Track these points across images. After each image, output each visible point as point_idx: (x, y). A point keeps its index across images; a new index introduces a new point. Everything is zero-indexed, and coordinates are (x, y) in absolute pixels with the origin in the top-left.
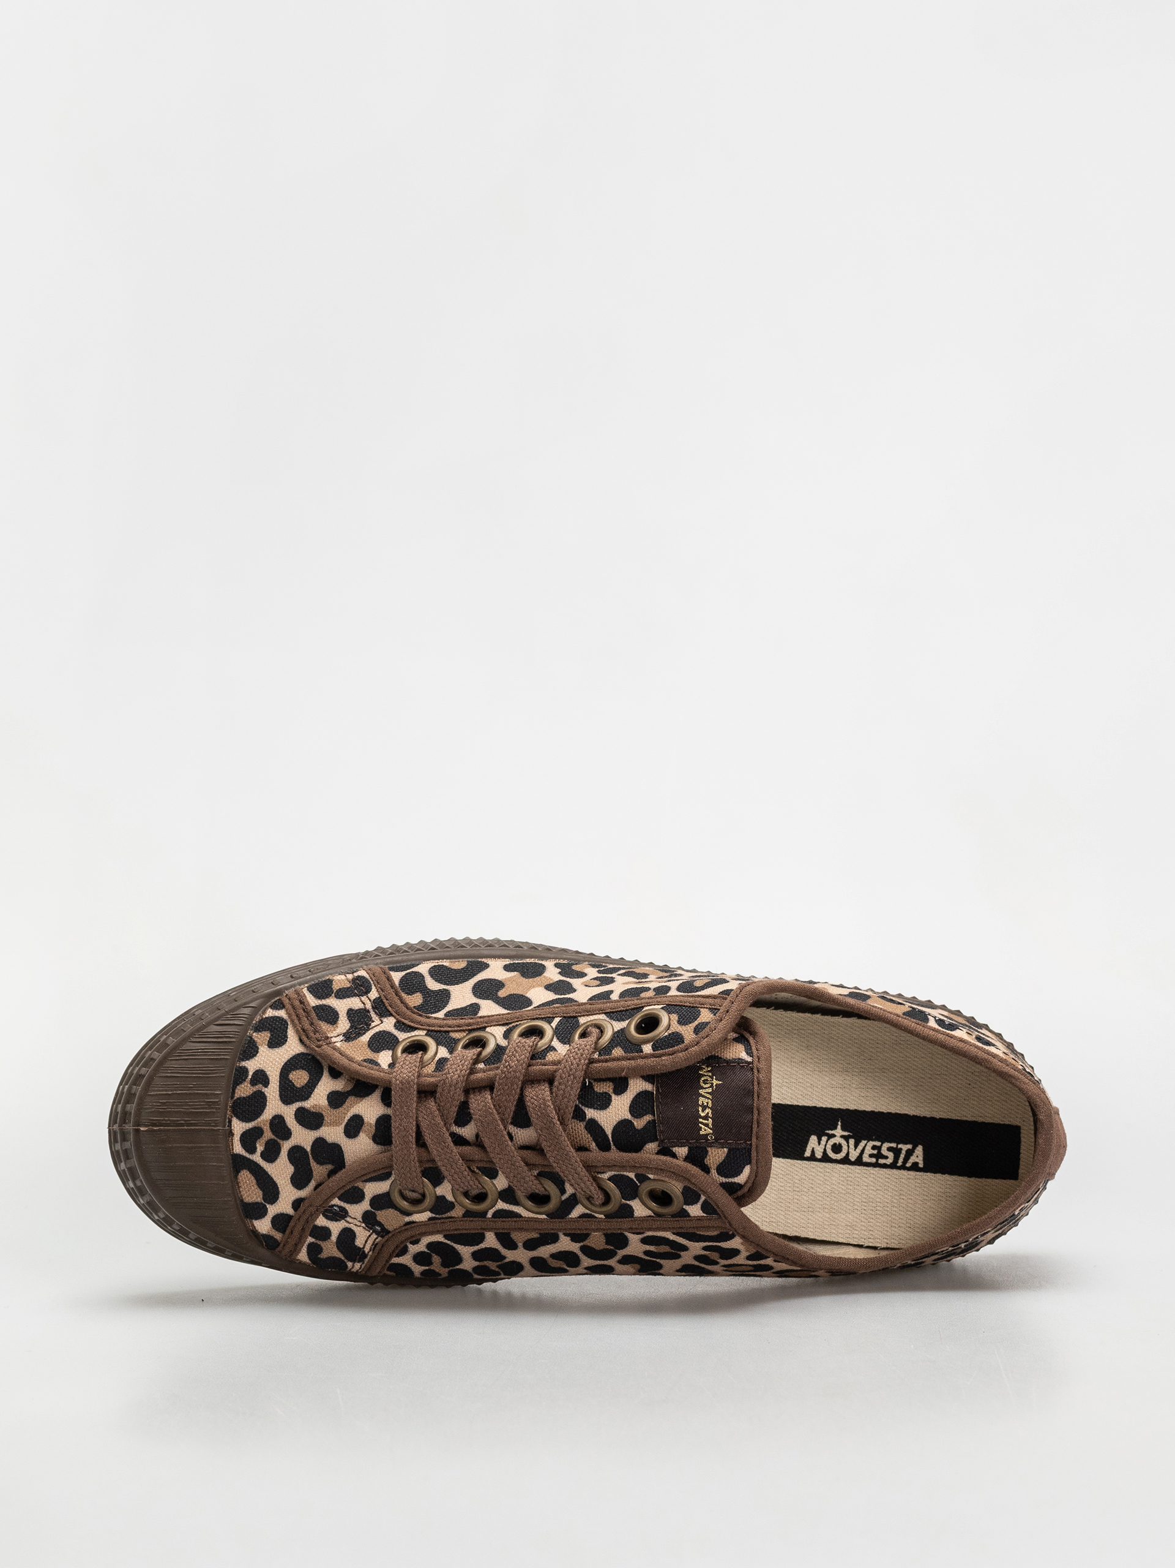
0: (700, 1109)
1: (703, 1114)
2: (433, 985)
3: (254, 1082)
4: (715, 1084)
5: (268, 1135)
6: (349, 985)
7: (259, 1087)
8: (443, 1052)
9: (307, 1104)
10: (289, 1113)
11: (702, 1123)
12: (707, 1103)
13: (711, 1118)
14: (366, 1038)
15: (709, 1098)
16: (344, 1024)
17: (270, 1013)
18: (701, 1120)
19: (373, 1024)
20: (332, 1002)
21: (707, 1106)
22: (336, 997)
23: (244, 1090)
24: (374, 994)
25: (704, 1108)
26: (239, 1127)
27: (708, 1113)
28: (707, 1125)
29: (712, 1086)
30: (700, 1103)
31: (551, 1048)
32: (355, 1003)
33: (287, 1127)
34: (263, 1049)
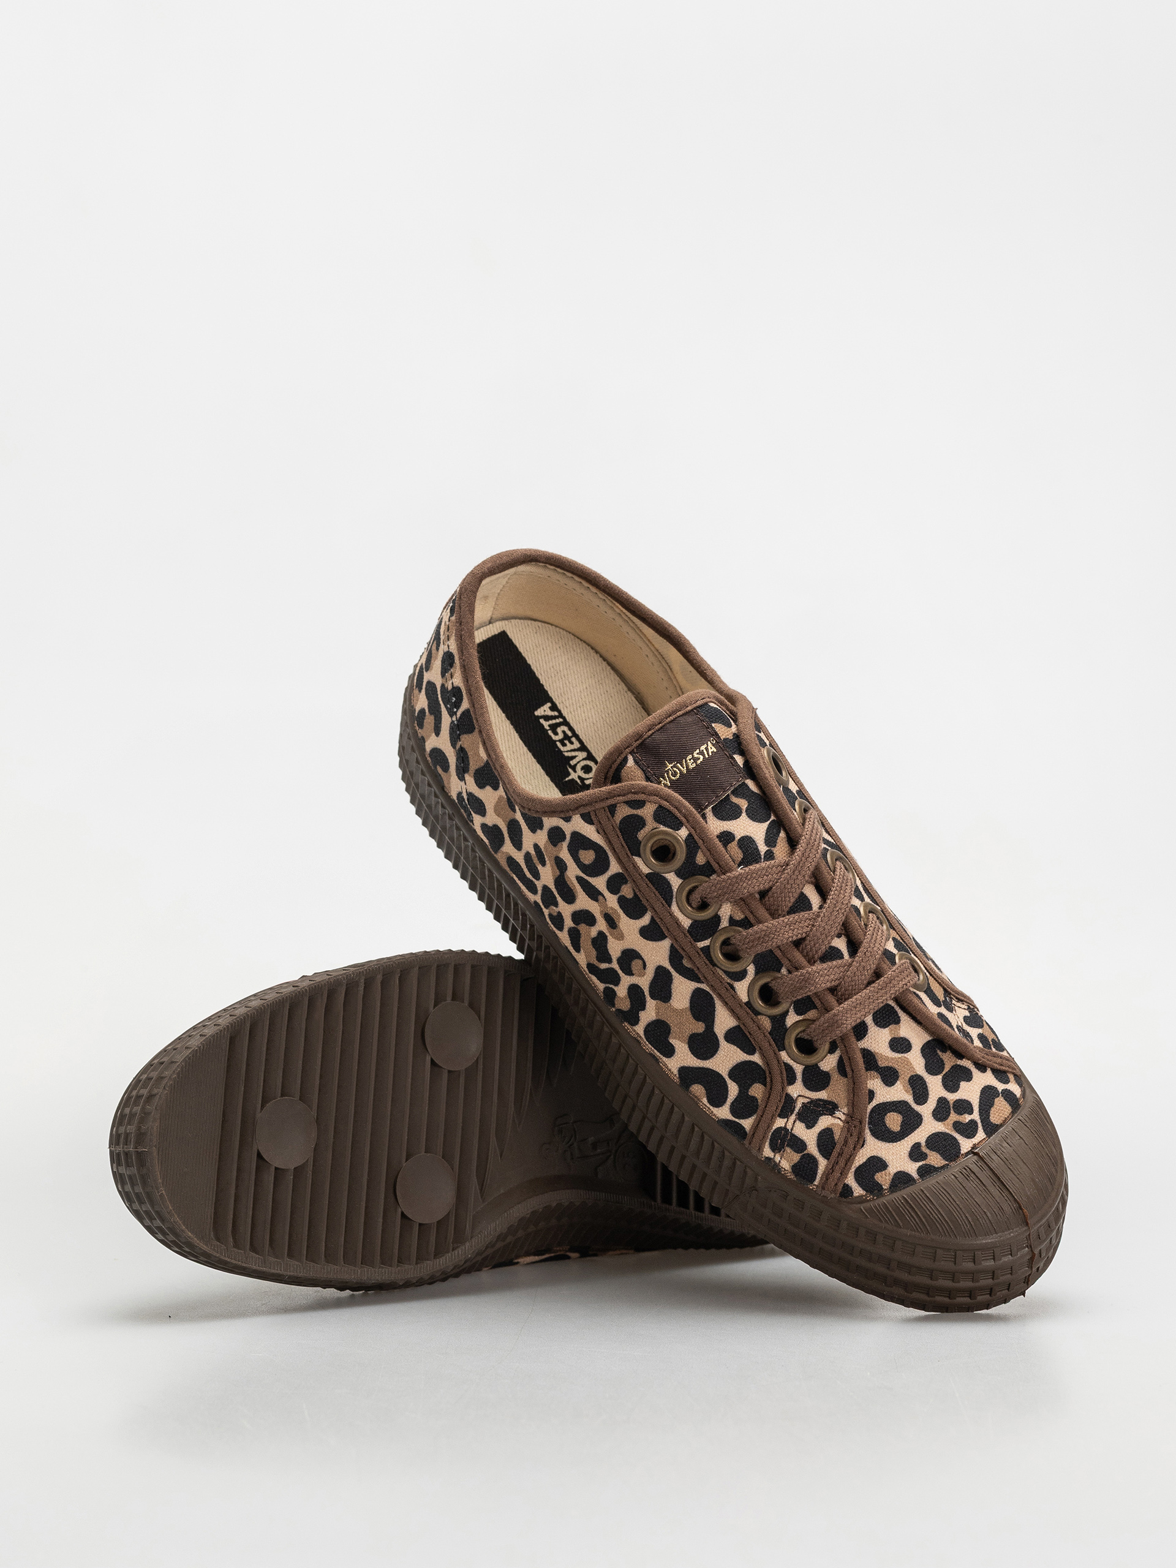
0: (699, 762)
1: (701, 757)
2: (733, 1090)
3: (924, 1156)
4: (672, 765)
5: (954, 1117)
6: (788, 1150)
7: (924, 1149)
8: (792, 1019)
9: (909, 1098)
10: (926, 1110)
11: (708, 754)
12: (690, 760)
13: (700, 749)
14: (822, 1095)
15: (686, 761)
16: (825, 1122)
17: (858, 1191)
18: (707, 756)
19: (806, 1101)
20: (813, 1149)
21: (693, 758)
22: (806, 1149)
23: (935, 1159)
24: (780, 1123)
25: (695, 760)
26: (966, 1145)
27: (697, 754)
28: (707, 749)
29: (675, 766)
30: (694, 765)
31: (732, 921)
32: (800, 1130)
33: (937, 1104)
34: (892, 1170)
